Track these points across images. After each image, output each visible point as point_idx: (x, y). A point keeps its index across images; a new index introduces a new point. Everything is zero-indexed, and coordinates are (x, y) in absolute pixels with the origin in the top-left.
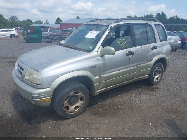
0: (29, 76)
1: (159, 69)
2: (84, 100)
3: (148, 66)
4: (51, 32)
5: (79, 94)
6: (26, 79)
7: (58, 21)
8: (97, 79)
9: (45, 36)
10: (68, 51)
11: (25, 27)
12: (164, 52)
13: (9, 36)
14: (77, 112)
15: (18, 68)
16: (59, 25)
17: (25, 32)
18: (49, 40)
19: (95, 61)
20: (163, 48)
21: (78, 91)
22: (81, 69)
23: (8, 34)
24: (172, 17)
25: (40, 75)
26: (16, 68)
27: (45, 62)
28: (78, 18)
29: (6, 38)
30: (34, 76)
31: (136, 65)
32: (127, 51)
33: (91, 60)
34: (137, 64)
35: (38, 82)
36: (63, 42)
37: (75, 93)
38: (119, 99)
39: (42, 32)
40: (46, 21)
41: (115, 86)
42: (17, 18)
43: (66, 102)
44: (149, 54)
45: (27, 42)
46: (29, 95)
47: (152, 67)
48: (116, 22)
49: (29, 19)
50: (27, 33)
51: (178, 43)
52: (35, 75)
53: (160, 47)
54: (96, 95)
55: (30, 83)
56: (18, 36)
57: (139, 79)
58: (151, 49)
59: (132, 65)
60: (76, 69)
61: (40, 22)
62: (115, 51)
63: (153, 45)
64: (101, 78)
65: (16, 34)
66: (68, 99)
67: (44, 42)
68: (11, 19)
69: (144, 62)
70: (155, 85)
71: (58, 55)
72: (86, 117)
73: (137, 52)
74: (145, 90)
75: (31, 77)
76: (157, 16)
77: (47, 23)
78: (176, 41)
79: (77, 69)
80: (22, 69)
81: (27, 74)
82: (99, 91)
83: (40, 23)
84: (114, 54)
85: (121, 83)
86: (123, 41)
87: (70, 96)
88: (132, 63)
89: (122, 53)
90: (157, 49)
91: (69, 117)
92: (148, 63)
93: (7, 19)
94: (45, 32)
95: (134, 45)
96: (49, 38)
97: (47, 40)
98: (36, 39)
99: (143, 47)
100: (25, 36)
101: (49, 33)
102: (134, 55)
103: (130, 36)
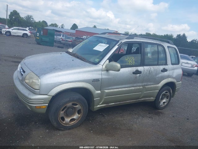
0: (29, 79)
1: (167, 93)
2: (82, 113)
3: (155, 89)
4: (64, 38)
5: (77, 106)
6: (25, 82)
7: (75, 27)
8: (98, 94)
9: (58, 41)
10: (73, 60)
11: (38, 29)
12: (174, 76)
13: (21, 35)
14: (72, 124)
15: (20, 69)
16: (74, 31)
17: (37, 33)
18: (61, 45)
19: (99, 74)
20: (173, 72)
21: (76, 103)
22: (83, 80)
23: (21, 33)
24: (193, 40)
25: (40, 80)
26: (19, 69)
27: (47, 68)
28: (95, 27)
29: (18, 36)
30: (34, 81)
31: (142, 86)
32: (134, 69)
33: (95, 73)
34: (143, 84)
35: (37, 87)
36: (71, 50)
37: (73, 104)
38: (120, 119)
39: (55, 36)
40: (62, 25)
41: (117, 104)
42: (33, 18)
43: (62, 112)
44: (157, 76)
45: (38, 44)
46: (26, 99)
47: (159, 91)
48: (127, 39)
49: (44, 21)
50: (40, 35)
51: (194, 69)
52: (35, 79)
53: (170, 70)
54: (95, 110)
55: (29, 86)
56: (30, 36)
57: (144, 101)
58: (161, 71)
59: (138, 84)
60: (77, 80)
61: (56, 25)
62: (121, 68)
63: (163, 68)
64: (102, 93)
65: (29, 34)
66: (65, 109)
67: (56, 46)
68: (26, 18)
69: (151, 83)
70: (161, 110)
71: (62, 63)
72: (81, 132)
73: (145, 73)
74: (149, 113)
75: (31, 81)
76: (177, 37)
77: (62, 27)
78: (192, 66)
79: (79, 80)
80: (24, 72)
81: (27, 77)
82: (99, 106)
83: (55, 27)
84: (119, 70)
85: (124, 102)
86: (132, 58)
87: (68, 107)
88: (138, 83)
89: (128, 71)
90: (167, 72)
91: (63, 129)
92: (155, 86)
93: (23, 18)
94: (58, 37)
95: (143, 64)
96: (61, 43)
97: (58, 45)
98: (48, 42)
99: (152, 68)
100: (37, 38)
101: (63, 38)
102: (141, 74)
103: (139, 55)
